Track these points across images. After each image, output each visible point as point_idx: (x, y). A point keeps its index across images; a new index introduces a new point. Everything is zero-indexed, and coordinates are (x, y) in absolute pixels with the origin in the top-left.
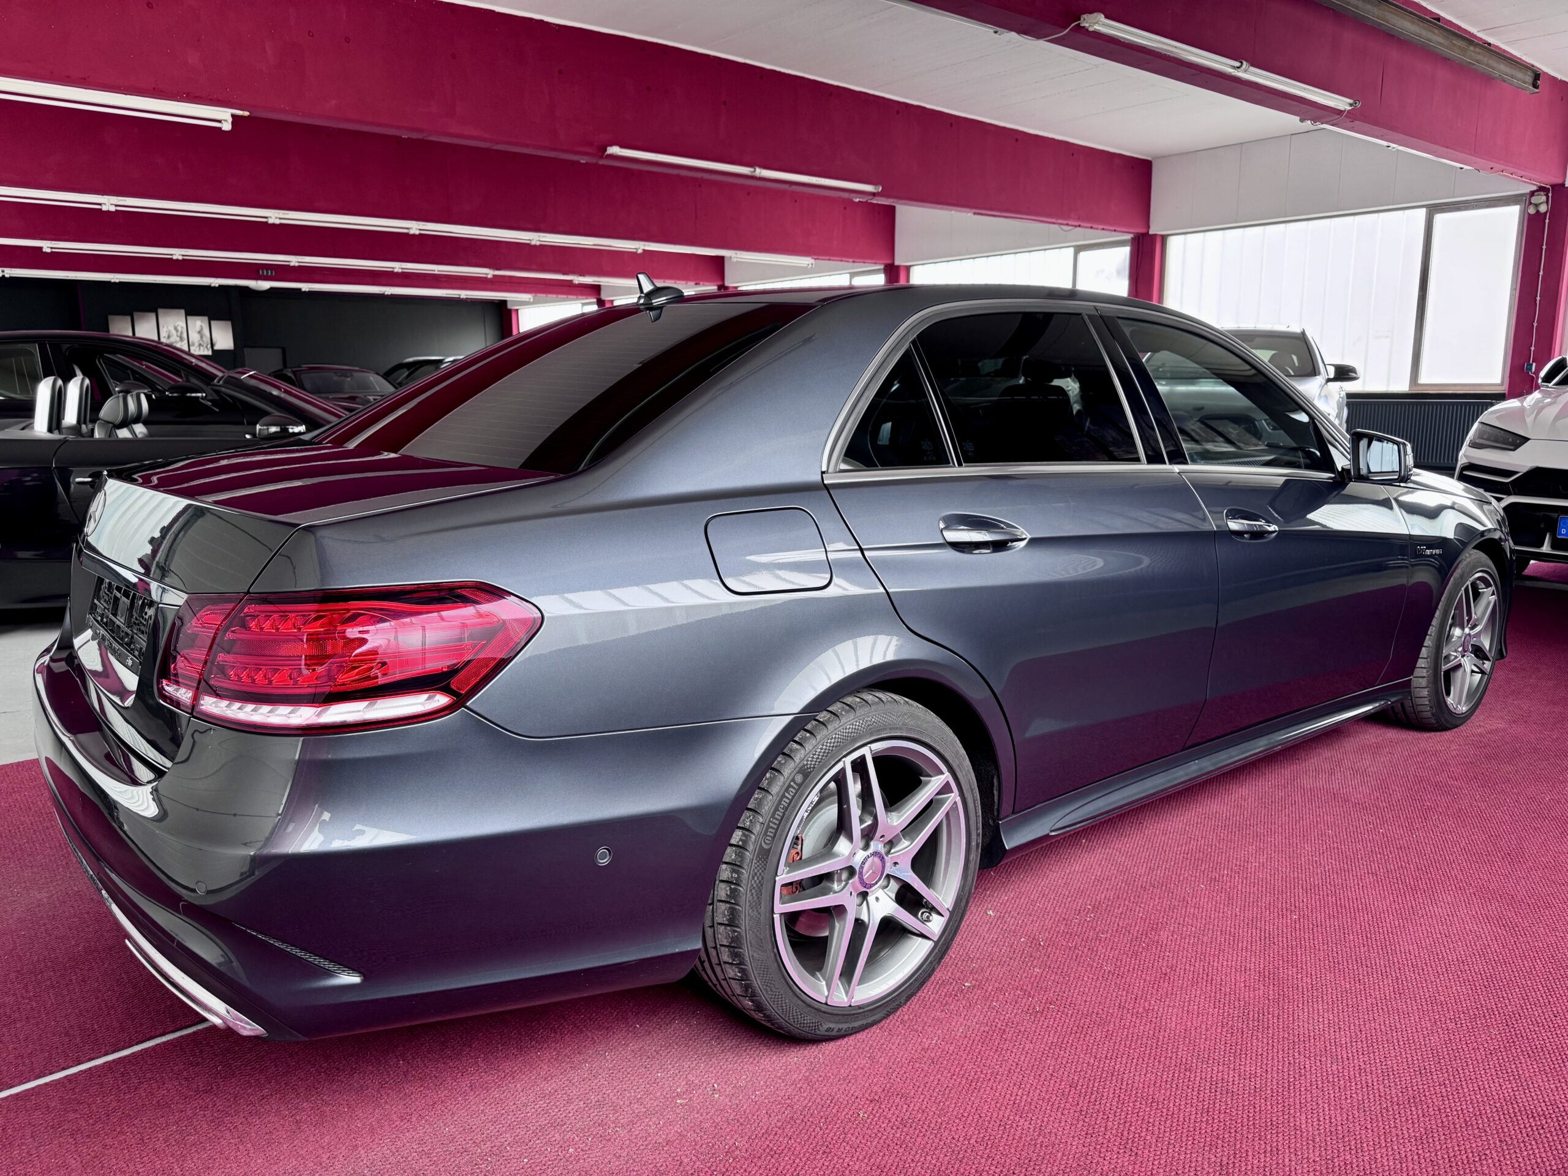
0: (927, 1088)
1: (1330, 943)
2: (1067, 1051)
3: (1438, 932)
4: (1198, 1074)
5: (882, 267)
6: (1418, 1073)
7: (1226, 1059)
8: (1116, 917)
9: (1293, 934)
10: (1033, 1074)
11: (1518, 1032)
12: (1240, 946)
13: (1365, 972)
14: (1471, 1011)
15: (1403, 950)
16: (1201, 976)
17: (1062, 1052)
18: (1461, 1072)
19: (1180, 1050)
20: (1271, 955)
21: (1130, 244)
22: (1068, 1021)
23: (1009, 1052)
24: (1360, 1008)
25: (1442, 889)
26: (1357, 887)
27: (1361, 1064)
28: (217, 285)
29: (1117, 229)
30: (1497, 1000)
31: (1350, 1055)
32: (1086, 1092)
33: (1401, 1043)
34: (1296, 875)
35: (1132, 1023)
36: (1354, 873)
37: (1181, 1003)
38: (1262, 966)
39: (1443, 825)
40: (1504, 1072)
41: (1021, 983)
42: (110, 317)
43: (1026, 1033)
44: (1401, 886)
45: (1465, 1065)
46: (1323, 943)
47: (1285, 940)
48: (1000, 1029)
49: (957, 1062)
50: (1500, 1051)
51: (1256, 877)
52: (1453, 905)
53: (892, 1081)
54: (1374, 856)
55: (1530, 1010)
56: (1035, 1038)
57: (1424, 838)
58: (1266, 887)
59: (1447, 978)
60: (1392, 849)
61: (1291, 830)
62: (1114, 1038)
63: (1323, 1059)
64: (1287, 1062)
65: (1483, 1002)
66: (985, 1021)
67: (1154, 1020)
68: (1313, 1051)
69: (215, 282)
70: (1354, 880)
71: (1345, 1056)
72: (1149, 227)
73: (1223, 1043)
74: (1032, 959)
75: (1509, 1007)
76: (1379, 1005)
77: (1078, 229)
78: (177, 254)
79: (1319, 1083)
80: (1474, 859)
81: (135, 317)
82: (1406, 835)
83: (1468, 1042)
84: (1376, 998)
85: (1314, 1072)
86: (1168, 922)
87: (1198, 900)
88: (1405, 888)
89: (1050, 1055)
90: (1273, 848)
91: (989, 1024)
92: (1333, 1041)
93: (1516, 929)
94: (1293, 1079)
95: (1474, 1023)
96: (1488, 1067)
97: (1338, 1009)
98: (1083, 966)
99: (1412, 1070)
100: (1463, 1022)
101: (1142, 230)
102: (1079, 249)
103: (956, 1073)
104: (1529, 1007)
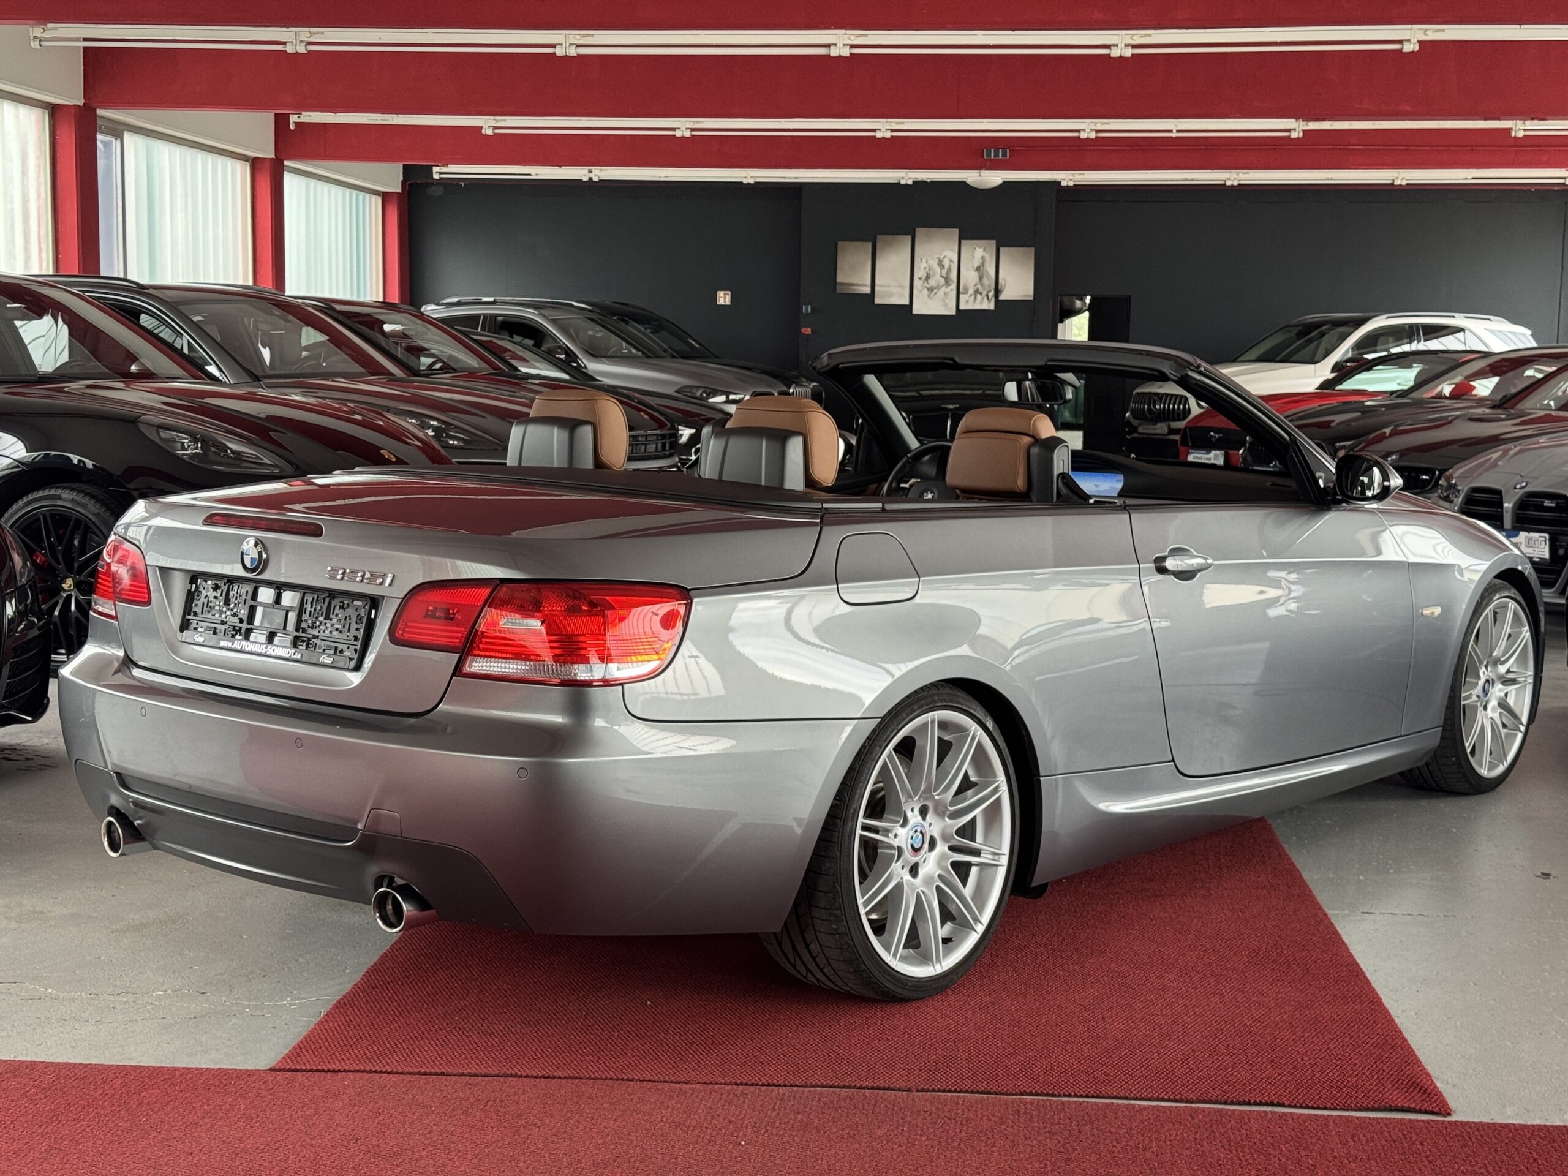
28: (910, 182)
42: (840, 244)
69: (906, 176)
81: (878, 244)
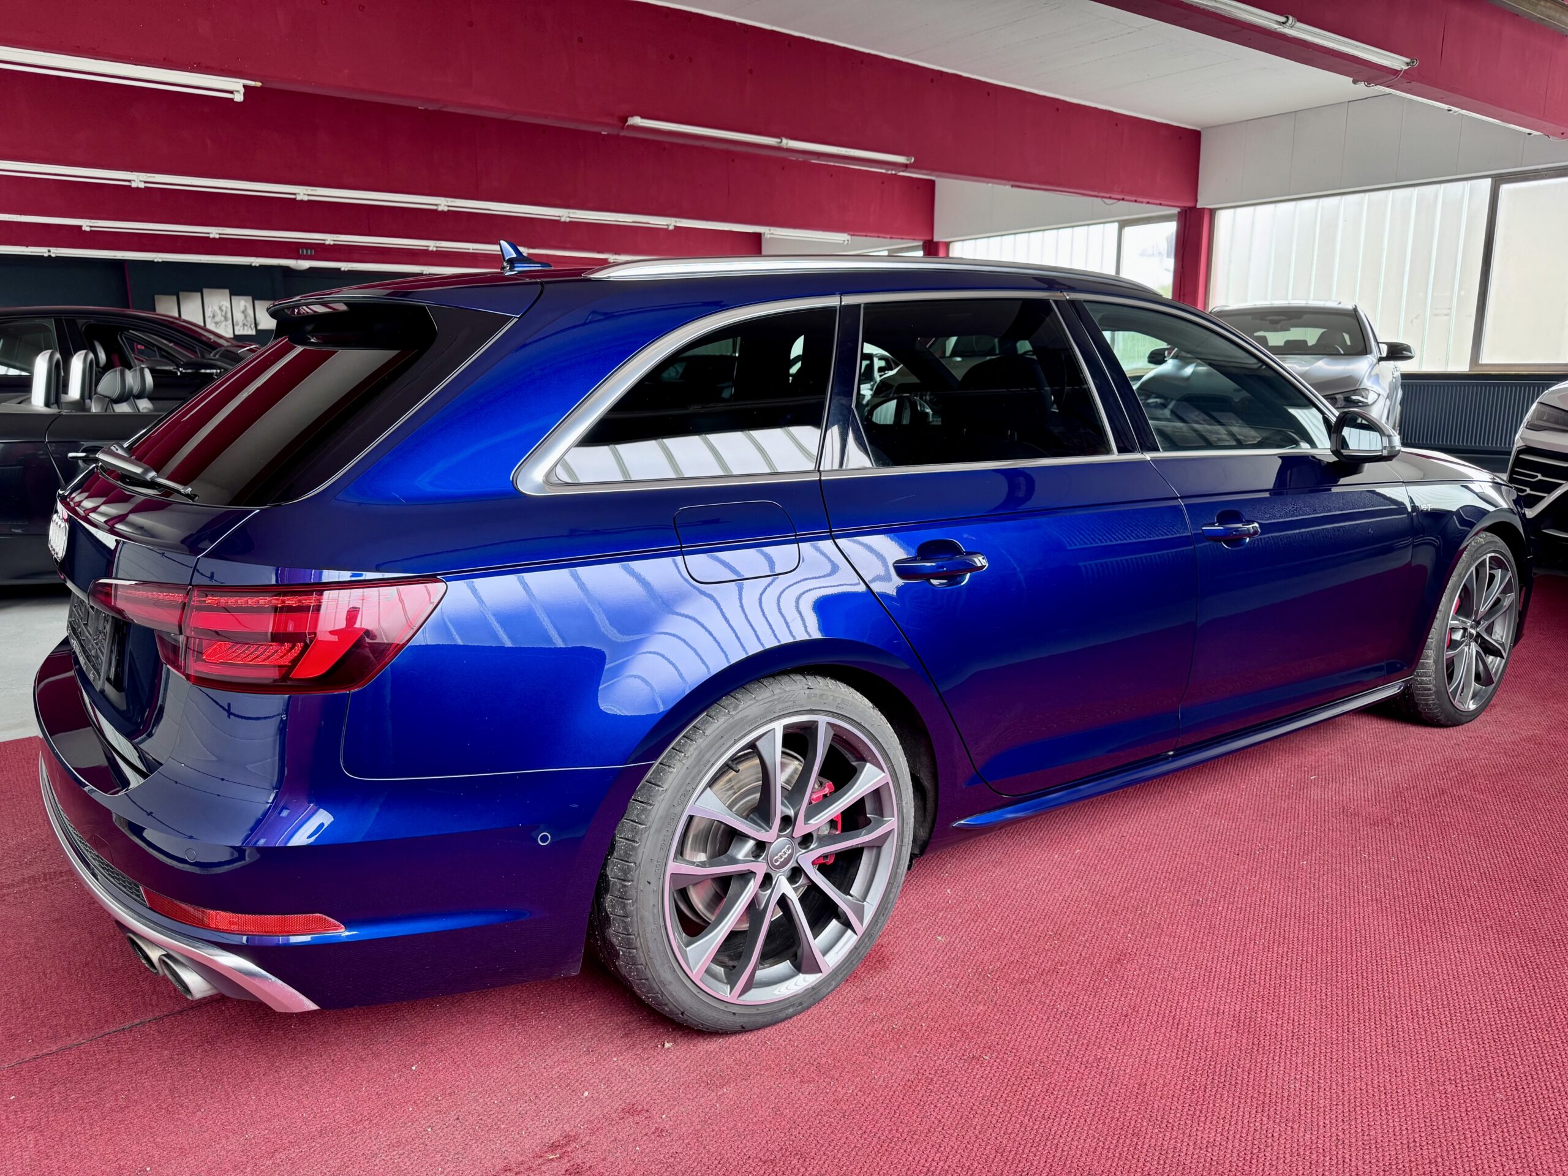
0: (831, 1148)
1: (1319, 983)
2: (999, 1108)
3: (1445, 972)
4: (1147, 1141)
5: (920, 243)
6: (1405, 1147)
7: (1182, 1123)
8: (1080, 945)
9: (1278, 970)
10: (956, 1134)
11: (1529, 1099)
12: (1215, 985)
13: (1356, 1019)
14: (1475, 1071)
15: (1402, 993)
16: (1166, 1019)
17: (993, 1109)
18: (1457, 1147)
19: (1130, 1110)
20: (1250, 996)
21: (1176, 218)
22: (1006, 1070)
23: (933, 1106)
24: (1346, 1063)
25: (1455, 921)
26: (1357, 916)
27: (1340, 1134)
28: (258, 265)
29: (1163, 202)
30: (1507, 1058)
31: (1327, 1122)
32: (1014, 1159)
33: (1390, 1108)
34: (1289, 901)
35: (1080, 1075)
36: (1356, 899)
37: (1139, 1052)
38: (1238, 1009)
39: (1462, 845)
40: (1509, 1148)
41: (961, 1022)
42: (156, 297)
43: (956, 1084)
44: (1408, 916)
45: (1462, 1138)
46: (1312, 983)
47: (1268, 977)
48: (927, 1078)
49: (871, 1117)
50: (1506, 1122)
51: (1244, 902)
52: (1466, 940)
53: (793, 1137)
54: (1381, 879)
55: (1545, 1071)
56: (965, 1089)
57: (1440, 860)
58: (1254, 914)
59: (1450, 1029)
60: (1402, 872)
61: (1290, 847)
62: (1056, 1093)
63: (1296, 1127)
64: (1253, 1129)
65: (1491, 1060)
66: (912, 1068)
67: (1105, 1071)
68: (1284, 1115)
69: (256, 261)
70: (1355, 908)
71: (1321, 1123)
72: (1196, 201)
73: (1182, 1101)
74: (977, 994)
75: (1520, 1067)
76: (1369, 1060)
77: (1121, 202)
78: (214, 232)
79: (1288, 1155)
80: (1495, 886)
81: (181, 297)
82: (1420, 856)
83: (1469, 1109)
84: (1365, 1051)
85: (1283, 1142)
86: (1138, 953)
87: (1175, 927)
88: (1413, 919)
89: (979, 1112)
90: (1267, 868)
91: (916, 1071)
92: (1309, 1104)
93: (1537, 971)
94: (1257, 1151)
95: (1478, 1086)
96: (1489, 1141)
97: (1320, 1063)
98: (1033, 1004)
99: (1398, 1143)
100: (1465, 1084)
101: (1190, 204)
102: (1123, 225)
103: (868, 1131)
104: (1544, 1067)
